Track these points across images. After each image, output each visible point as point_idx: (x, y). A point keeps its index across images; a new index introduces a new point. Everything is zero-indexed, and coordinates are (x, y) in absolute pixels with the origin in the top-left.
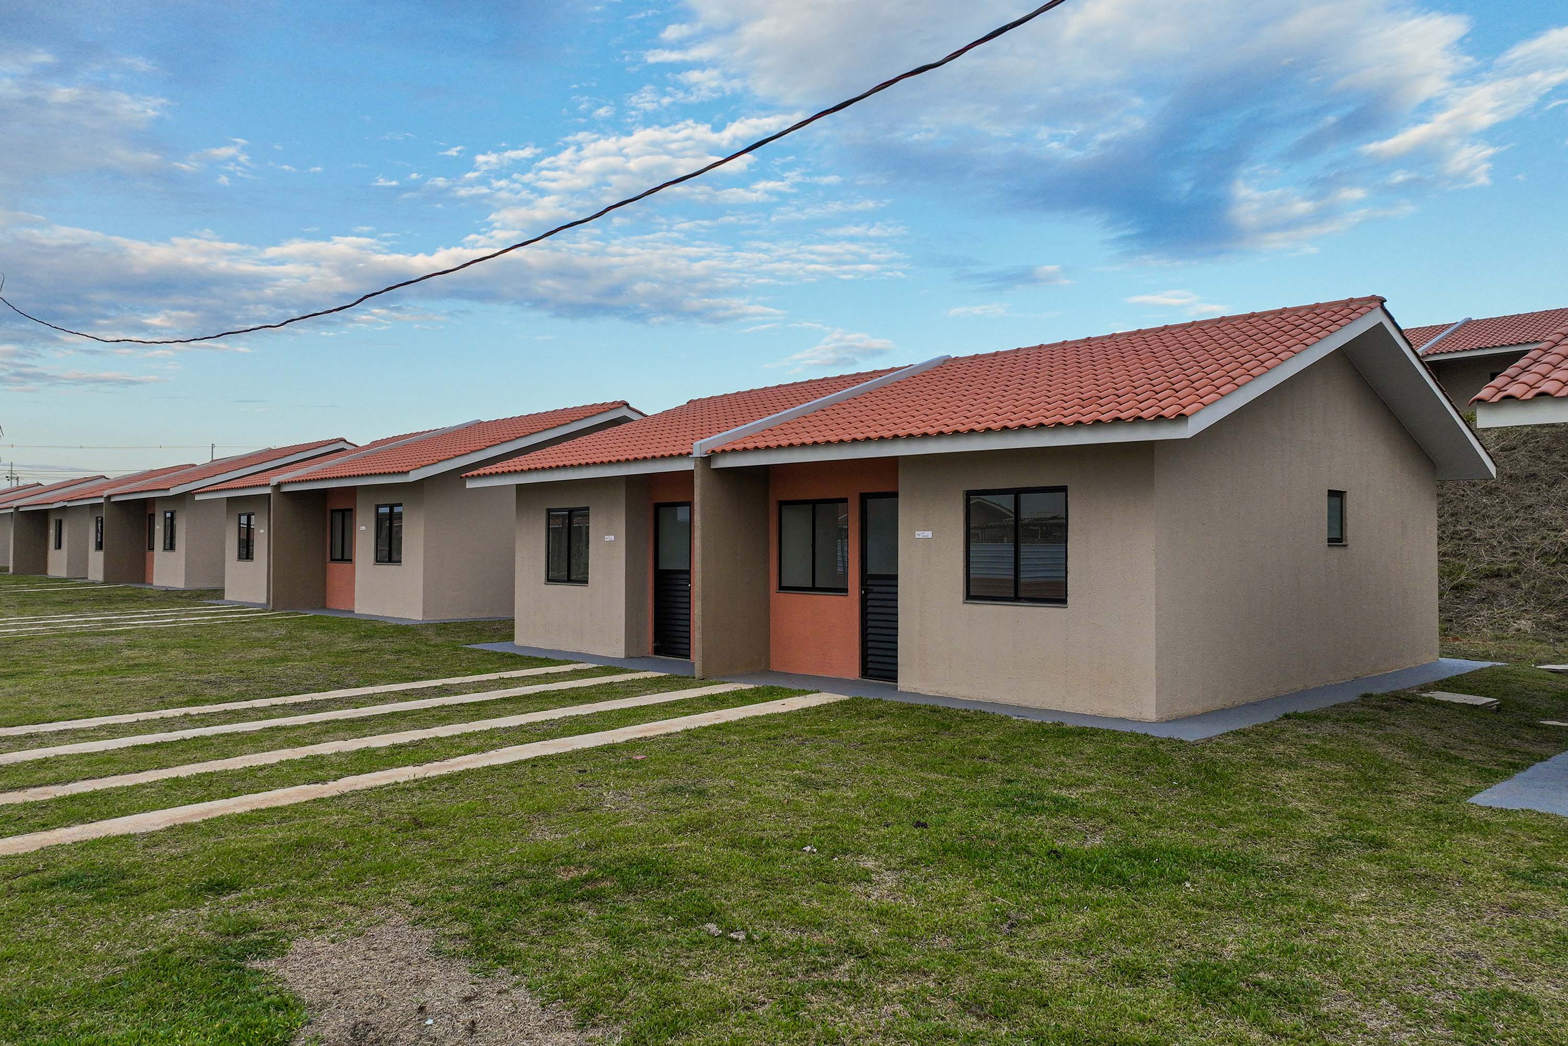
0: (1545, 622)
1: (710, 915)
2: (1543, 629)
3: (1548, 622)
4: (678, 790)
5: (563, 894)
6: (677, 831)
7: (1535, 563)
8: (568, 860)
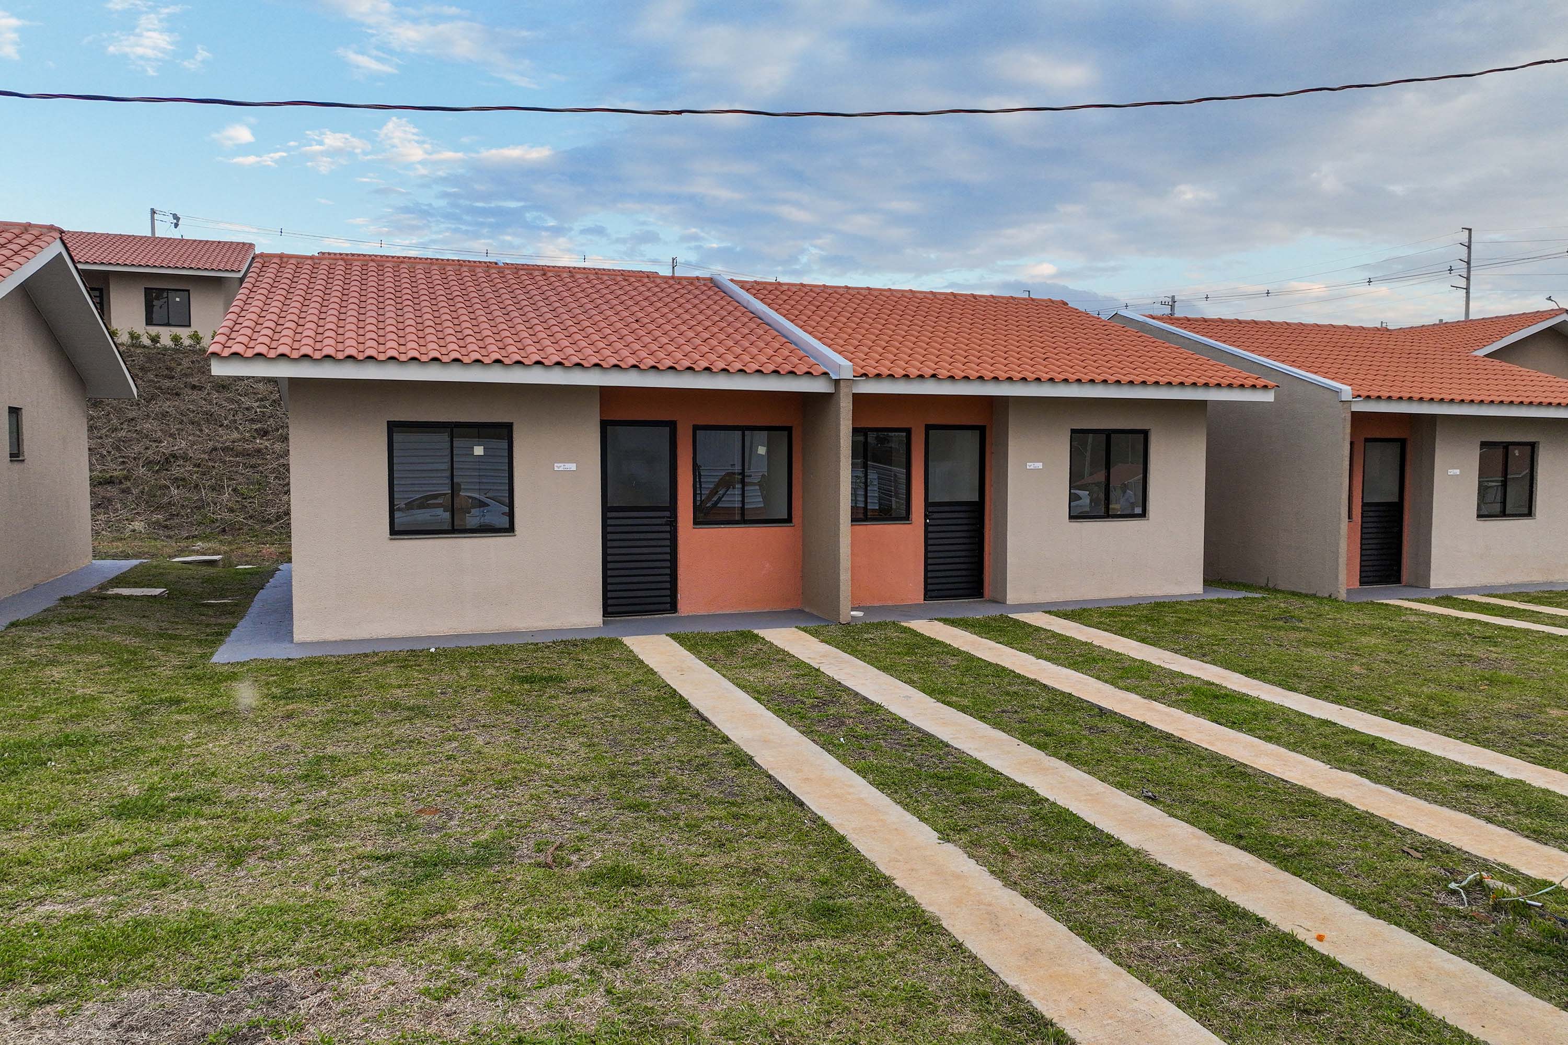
0: (156, 523)
2: (154, 529)
3: (157, 522)
7: (142, 470)
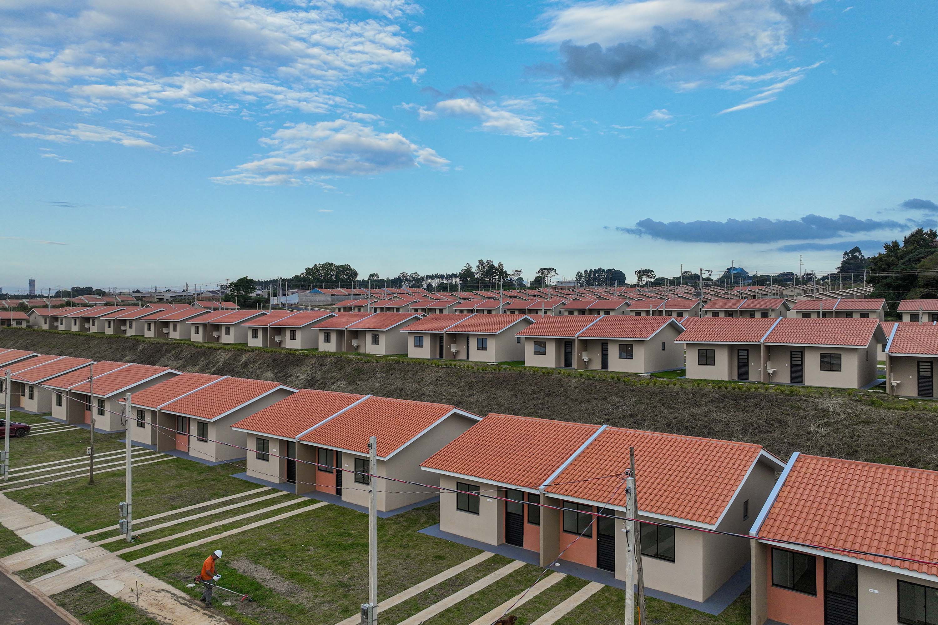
1: (285, 557)
4: (285, 534)
5: (266, 554)
6: (283, 543)
8: (266, 549)
